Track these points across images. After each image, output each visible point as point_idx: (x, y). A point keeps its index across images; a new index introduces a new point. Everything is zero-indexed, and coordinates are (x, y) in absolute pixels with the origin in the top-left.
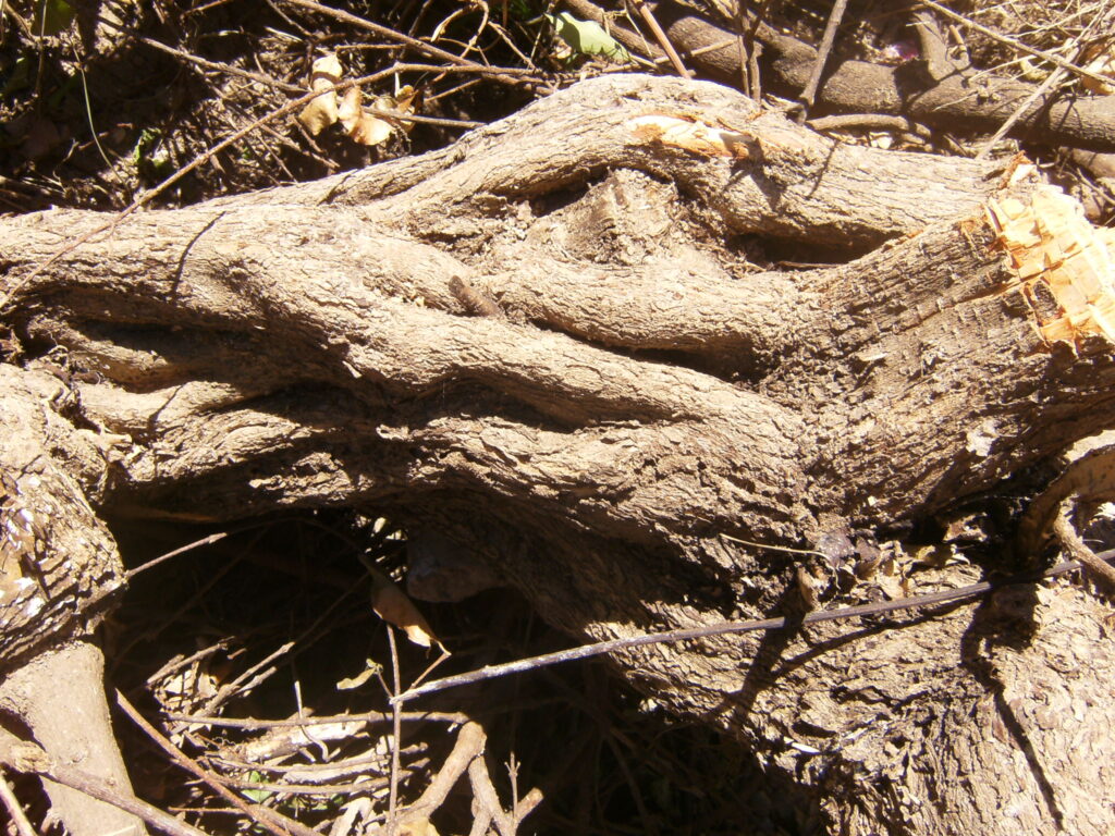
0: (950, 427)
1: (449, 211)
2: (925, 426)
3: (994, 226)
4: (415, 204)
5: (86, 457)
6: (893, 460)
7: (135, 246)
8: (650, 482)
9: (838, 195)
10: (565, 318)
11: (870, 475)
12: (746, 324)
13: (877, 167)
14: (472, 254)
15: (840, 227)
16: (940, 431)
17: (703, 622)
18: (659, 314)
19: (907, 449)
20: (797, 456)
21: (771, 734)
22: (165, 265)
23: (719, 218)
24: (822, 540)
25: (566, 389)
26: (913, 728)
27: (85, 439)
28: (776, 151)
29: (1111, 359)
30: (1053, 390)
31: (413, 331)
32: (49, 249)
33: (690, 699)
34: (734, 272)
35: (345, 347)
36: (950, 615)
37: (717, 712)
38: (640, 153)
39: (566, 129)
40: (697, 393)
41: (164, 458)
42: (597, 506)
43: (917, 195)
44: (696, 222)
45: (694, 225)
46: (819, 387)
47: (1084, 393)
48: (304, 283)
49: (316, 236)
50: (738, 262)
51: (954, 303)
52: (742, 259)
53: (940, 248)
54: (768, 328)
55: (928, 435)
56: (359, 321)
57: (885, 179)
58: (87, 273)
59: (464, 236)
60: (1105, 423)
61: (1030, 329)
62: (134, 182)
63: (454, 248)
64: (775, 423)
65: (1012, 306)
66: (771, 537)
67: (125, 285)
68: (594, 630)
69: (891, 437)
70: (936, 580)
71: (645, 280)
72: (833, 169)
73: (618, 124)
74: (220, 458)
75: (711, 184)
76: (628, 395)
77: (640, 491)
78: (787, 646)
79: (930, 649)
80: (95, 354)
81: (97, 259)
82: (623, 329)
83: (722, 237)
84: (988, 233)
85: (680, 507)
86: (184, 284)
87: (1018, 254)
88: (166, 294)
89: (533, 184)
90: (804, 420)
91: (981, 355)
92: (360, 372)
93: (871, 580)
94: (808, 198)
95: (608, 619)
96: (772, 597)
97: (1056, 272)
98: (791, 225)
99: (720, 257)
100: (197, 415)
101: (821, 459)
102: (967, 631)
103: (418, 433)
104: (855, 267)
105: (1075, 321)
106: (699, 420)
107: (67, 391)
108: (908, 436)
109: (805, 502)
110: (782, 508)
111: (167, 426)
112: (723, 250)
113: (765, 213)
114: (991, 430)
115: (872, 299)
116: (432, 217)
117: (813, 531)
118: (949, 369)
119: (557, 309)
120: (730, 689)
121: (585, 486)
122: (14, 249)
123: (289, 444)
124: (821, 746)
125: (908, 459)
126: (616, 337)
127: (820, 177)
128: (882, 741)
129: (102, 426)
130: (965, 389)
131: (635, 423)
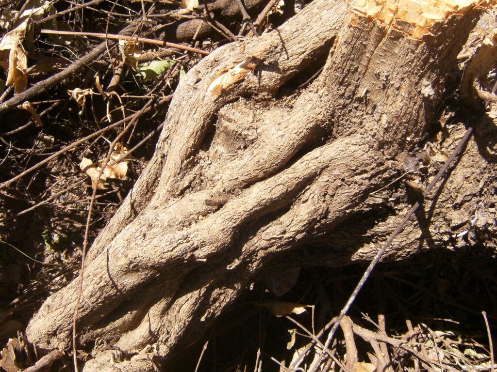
0: (413, 94)
1: (179, 179)
2: (404, 101)
3: (362, 15)
4: (166, 187)
5: (143, 366)
6: (404, 121)
7: (91, 288)
8: (331, 200)
9: (296, 48)
10: (253, 178)
11: (400, 132)
12: (311, 122)
13: (299, 26)
14: (200, 185)
15: (307, 58)
16: (410, 98)
17: (389, 224)
18: (282, 148)
19: (405, 113)
20: (370, 148)
21: (446, 238)
22: (107, 285)
23: (266, 93)
24: (404, 166)
25: (276, 199)
26: (493, 198)
27: (137, 361)
28: (262, 54)
29: (446, 26)
30: (435, 52)
31: (210, 230)
32: (63, 315)
33: (408, 250)
34: (288, 106)
35: (193, 256)
36: (468, 148)
37: (421, 246)
38: (221, 99)
39: (189, 115)
40: (318, 159)
41: (167, 340)
42: (322, 224)
43: (321, 22)
44: (259, 102)
45: (260, 103)
46: (354, 118)
47: (447, 44)
48: (159, 250)
49: (146, 229)
50: (285, 100)
51: (373, 52)
52: (285, 98)
53: (351, 38)
54: (319, 115)
55: (408, 103)
56: (189, 244)
57: (305, 27)
58: (84, 311)
59: (192, 181)
60: (461, 44)
61: (410, 40)
62: (56, 254)
63: (193, 188)
64: (353, 144)
65: (395, 36)
66: (387, 180)
67: (100, 303)
68: (355, 257)
69: (396, 114)
70: (452, 141)
71: (267, 141)
72: (286, 41)
73: (204, 97)
74: (184, 324)
75: (253, 86)
76: (297, 182)
77: (331, 206)
78: (424, 207)
79: (473, 166)
80: (110, 331)
81: (83, 304)
82: (276, 163)
83: (272, 98)
84: (363, 19)
85: (349, 199)
86: (119, 284)
87: (379, 17)
88: (116, 293)
89: (197, 143)
90: (361, 134)
91: (401, 62)
92: (205, 258)
93: (432, 162)
94: (288, 59)
95: (356, 250)
96: (404, 196)
97: (399, 13)
98: (291, 73)
99: (278, 105)
100: (163, 317)
101: (380, 142)
102: (479, 149)
103: (242, 257)
104: (328, 69)
105: (422, 24)
106: (328, 166)
107: (115, 352)
108: (401, 109)
109: (387, 159)
110: (382, 168)
111: (157, 330)
112: (277, 102)
113: (279, 77)
114: (427, 83)
115: (344, 74)
116: (176, 186)
117: (398, 165)
118: (394, 76)
119: (248, 177)
120: (418, 236)
121: (312, 222)
122: (52, 326)
123: (202, 298)
124: (467, 228)
125: (408, 116)
126: (275, 168)
127: (284, 47)
128: (486, 210)
129: (137, 351)
130: (406, 78)
131: (308, 187)
